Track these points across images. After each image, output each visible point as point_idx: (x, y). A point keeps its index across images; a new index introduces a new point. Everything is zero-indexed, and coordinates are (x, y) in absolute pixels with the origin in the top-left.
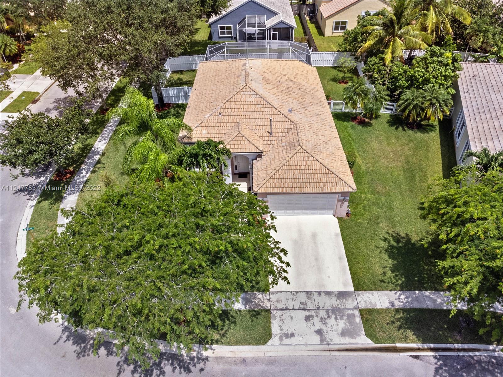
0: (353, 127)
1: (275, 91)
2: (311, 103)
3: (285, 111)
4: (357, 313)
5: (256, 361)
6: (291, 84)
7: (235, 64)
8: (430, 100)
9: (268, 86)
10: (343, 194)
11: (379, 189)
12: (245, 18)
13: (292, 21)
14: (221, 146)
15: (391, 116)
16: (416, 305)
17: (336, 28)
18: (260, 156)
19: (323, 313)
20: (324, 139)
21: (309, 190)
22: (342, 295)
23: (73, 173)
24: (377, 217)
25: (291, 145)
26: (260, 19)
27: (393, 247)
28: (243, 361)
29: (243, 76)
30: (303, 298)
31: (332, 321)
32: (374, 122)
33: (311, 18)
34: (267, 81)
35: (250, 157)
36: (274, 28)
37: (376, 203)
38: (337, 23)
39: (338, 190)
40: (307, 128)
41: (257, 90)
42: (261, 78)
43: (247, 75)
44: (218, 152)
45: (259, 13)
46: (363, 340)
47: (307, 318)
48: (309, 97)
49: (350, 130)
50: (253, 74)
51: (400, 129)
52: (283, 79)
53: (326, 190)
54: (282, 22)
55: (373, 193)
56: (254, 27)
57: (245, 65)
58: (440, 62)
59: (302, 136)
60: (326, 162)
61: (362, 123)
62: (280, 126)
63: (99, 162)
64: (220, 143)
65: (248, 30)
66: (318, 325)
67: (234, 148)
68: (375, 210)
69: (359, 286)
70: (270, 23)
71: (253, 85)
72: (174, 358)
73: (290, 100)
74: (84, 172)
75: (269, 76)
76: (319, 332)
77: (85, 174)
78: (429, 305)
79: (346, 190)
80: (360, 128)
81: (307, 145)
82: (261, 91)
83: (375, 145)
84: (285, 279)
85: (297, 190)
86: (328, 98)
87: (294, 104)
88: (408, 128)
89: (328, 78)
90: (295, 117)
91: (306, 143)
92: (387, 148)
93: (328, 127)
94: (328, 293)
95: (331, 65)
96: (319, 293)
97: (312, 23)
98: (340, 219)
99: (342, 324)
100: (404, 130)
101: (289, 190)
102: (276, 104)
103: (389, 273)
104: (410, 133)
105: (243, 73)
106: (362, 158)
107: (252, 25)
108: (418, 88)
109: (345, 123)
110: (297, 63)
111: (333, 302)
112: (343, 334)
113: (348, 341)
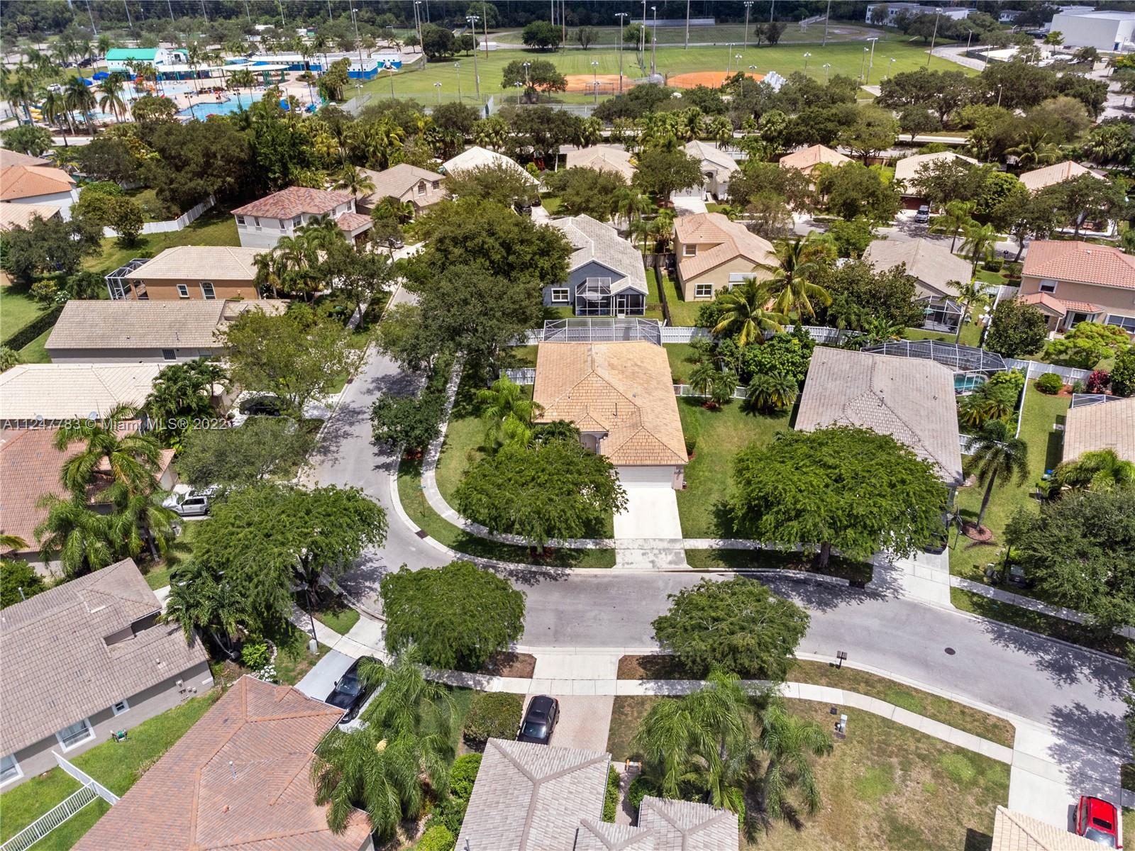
0: (702, 413)
1: (621, 376)
2: (656, 388)
3: (630, 396)
4: (683, 551)
5: (604, 576)
6: (636, 369)
7: (580, 348)
8: (775, 386)
9: (613, 372)
10: (678, 466)
11: (717, 468)
12: (585, 282)
13: (642, 285)
14: (572, 425)
15: (744, 401)
16: (730, 547)
17: (700, 293)
18: (606, 435)
19: (657, 552)
20: (664, 421)
21: (648, 462)
22: (673, 541)
23: (422, 453)
24: (711, 489)
25: (634, 426)
26: (603, 282)
27: (720, 510)
28: (596, 576)
29: (589, 362)
30: (641, 542)
31: (663, 555)
32: (724, 407)
33: (670, 273)
34: (612, 367)
35: (598, 437)
36: (621, 295)
37: (712, 480)
38: (699, 287)
39: (673, 463)
40: (649, 411)
41: (603, 376)
42: (607, 364)
43: (593, 361)
44: (570, 430)
45: (603, 275)
46: (685, 566)
47: (643, 554)
48: (654, 383)
49: (698, 415)
50: (599, 360)
51: (751, 414)
52: (629, 364)
53: (663, 463)
54: (630, 288)
55: (710, 471)
56: (596, 291)
57: (590, 350)
58: (787, 350)
59: (644, 418)
60: (664, 440)
61: (713, 409)
62: (624, 409)
63: (444, 443)
64: (572, 422)
65: (589, 295)
66: (652, 557)
67: (584, 428)
68: (710, 484)
69: (686, 535)
70: (616, 288)
71: (600, 371)
72: (545, 574)
73: (635, 385)
74: (433, 453)
75: (614, 361)
76: (653, 562)
77: (434, 454)
78: (740, 547)
79: (680, 462)
80: (709, 413)
81: (647, 425)
82: (607, 377)
83: (721, 430)
84: (626, 508)
85: (639, 463)
86: (675, 381)
87: (638, 389)
88: (760, 414)
89: (683, 358)
90: (638, 401)
91: (647, 424)
92: (733, 433)
93: (670, 411)
94: (661, 540)
95: (688, 341)
96: (654, 540)
97: (671, 280)
98: (677, 491)
99: (670, 558)
100: (754, 415)
101: (631, 463)
102: (621, 389)
103: (713, 528)
104: (760, 418)
105: (589, 359)
106: (706, 442)
107: (594, 289)
108: (766, 373)
109: (694, 408)
110: (646, 345)
111: (665, 545)
112: (670, 563)
113: (673, 567)
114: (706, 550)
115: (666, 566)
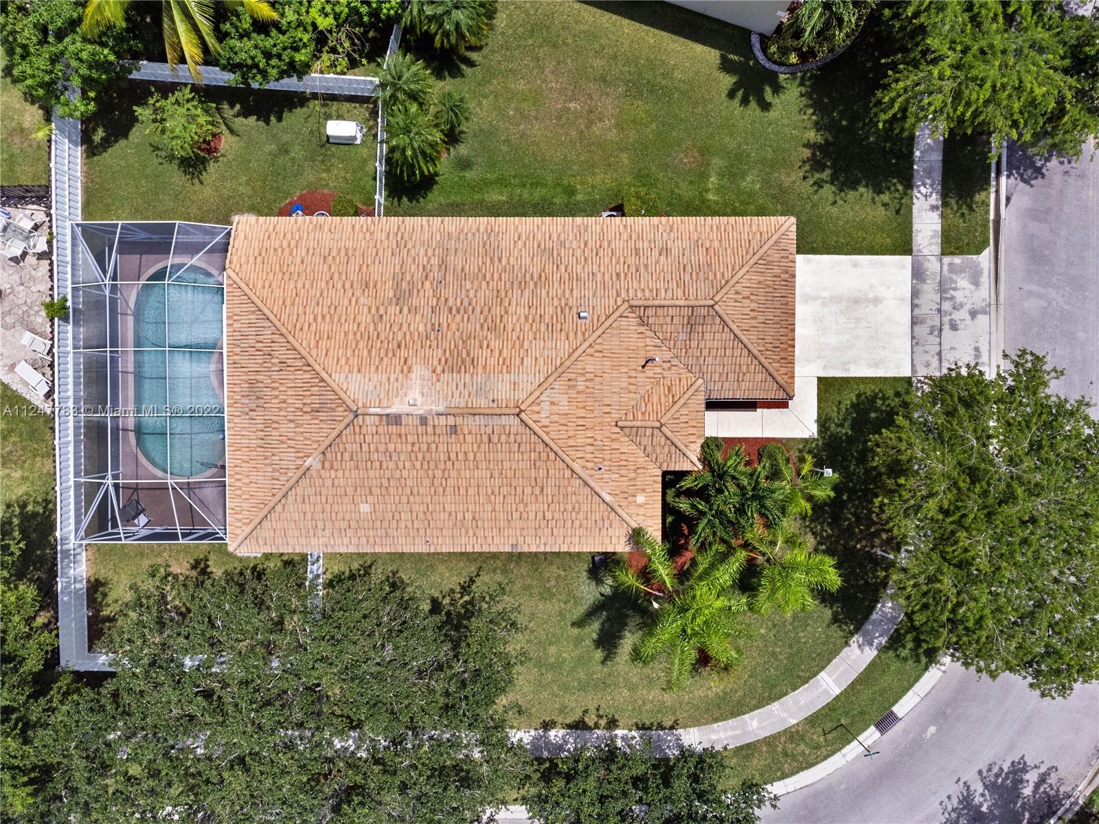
4: (947, 260)
16: (937, 176)
19: (947, 306)
22: (918, 273)
30: (922, 331)
31: (959, 295)
46: (984, 259)
47: (954, 327)
66: (963, 314)
69: (903, 246)
76: (973, 314)
78: (937, 157)
94: (915, 294)
96: (914, 306)
99: (963, 283)
103: (884, 197)
111: (929, 289)
112: (976, 283)
113: (986, 279)
114: (942, 216)
115: (985, 291)
